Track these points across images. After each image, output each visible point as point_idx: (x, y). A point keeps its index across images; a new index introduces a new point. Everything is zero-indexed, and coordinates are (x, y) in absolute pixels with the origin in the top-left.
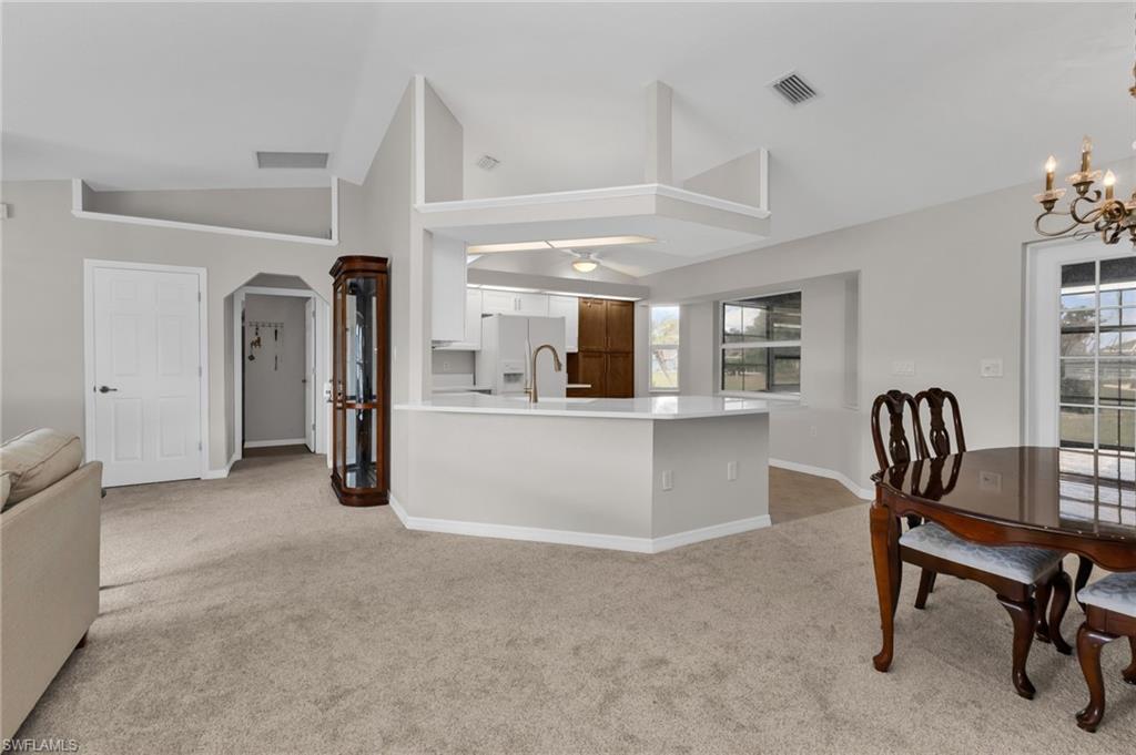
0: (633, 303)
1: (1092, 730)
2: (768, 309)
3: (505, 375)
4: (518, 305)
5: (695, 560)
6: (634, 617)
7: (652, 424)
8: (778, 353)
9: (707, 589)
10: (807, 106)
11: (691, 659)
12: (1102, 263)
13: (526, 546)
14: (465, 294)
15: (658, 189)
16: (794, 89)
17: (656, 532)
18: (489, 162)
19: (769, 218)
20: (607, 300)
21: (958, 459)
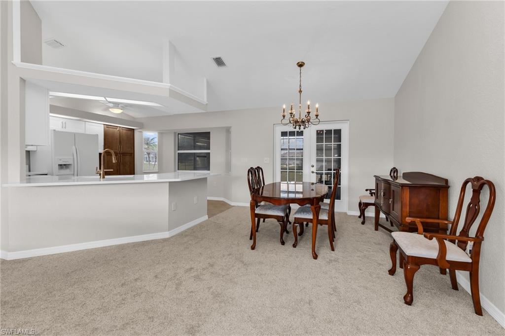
0: (134, 129)
1: (295, 247)
2: (194, 137)
3: (59, 165)
4: (64, 125)
5: (186, 236)
6: (173, 260)
7: (168, 183)
8: (198, 155)
9: (196, 243)
10: (222, 68)
11: (201, 264)
12: (289, 132)
13: (103, 249)
14: (48, 119)
15: (171, 86)
16: (219, 62)
17: (170, 228)
18: (57, 44)
19: (207, 104)
20: (120, 127)
21: (263, 187)
